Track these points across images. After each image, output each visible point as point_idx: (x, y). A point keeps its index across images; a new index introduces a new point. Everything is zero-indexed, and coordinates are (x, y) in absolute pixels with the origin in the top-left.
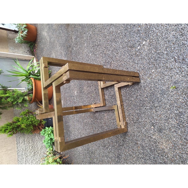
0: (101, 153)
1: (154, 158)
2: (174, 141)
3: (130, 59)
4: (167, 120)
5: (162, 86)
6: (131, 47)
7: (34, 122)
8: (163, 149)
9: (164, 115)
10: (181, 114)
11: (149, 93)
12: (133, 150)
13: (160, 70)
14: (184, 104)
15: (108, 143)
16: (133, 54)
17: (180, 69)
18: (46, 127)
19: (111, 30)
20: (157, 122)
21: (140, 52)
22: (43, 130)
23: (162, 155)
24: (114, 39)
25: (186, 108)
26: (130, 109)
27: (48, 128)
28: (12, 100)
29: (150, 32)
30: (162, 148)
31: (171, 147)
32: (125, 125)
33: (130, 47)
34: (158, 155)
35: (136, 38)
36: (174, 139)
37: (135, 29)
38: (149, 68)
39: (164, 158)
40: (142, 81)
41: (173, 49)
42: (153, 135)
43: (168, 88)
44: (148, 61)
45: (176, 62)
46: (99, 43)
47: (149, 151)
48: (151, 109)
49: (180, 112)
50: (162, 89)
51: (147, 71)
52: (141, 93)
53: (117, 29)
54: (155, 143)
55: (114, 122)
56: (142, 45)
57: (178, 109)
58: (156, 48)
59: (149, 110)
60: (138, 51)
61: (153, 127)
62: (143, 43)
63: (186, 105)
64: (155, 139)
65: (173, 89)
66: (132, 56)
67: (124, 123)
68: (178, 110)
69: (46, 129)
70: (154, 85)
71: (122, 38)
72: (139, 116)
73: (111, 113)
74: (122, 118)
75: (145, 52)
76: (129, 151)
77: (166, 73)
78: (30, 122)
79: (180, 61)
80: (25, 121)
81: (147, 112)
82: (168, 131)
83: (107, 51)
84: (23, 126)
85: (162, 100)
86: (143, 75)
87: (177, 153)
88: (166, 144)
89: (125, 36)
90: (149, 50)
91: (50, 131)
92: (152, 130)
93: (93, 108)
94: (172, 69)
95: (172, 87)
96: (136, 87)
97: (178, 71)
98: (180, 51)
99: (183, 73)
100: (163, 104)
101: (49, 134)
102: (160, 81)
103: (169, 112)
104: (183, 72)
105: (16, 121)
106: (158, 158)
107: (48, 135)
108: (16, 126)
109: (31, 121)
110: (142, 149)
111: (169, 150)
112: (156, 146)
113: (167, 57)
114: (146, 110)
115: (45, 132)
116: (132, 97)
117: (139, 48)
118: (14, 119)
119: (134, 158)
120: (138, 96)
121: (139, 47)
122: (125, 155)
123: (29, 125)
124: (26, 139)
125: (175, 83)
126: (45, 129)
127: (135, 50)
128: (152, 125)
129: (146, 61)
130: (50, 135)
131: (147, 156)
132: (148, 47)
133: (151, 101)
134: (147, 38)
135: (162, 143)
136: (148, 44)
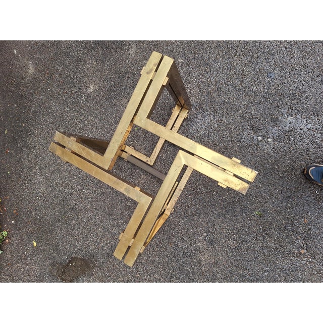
2: (218, 259)
3: (239, 140)
4: (227, 237)
5: (249, 203)
9: (228, 231)
11: (230, 199)
14: (255, 234)
20: (214, 233)
21: (257, 146)
23: (194, 265)
26: (191, 198)
30: (200, 259)
31: (211, 263)
32: (172, 212)
34: (190, 263)
35: (266, 124)
36: (220, 258)
37: (275, 113)
39: (196, 268)
42: (200, 242)
43: (254, 210)
45: (281, 193)
46: (211, 60)
47: (181, 254)
48: (219, 216)
50: (247, 206)
53: (255, 81)
56: (265, 139)
57: (246, 234)
58: (276, 161)
59: (215, 216)
61: (205, 234)
62: (269, 140)
64: (199, 247)
65: (257, 214)
66: (243, 139)
71: (252, 103)
72: (197, 213)
73: (155, 182)
75: (263, 152)
77: (264, 194)
79: (285, 195)
81: (211, 216)
82: (220, 248)
83: (215, 92)
85: (237, 216)
87: (213, 270)
90: (268, 154)
92: (203, 236)
93: (126, 152)
94: (272, 196)
95: (258, 212)
102: (251, 197)
103: (235, 231)
106: (188, 265)
110: (173, 248)
111: (207, 264)
112: (195, 254)
114: (211, 213)
116: (205, 186)
117: (260, 138)
119: (155, 251)
120: (214, 191)
125: (264, 211)
127: (253, 138)
128: (207, 232)
131: (175, 257)
132: (270, 151)
133: (226, 208)
134: (277, 139)
135: (205, 254)
136: (272, 146)
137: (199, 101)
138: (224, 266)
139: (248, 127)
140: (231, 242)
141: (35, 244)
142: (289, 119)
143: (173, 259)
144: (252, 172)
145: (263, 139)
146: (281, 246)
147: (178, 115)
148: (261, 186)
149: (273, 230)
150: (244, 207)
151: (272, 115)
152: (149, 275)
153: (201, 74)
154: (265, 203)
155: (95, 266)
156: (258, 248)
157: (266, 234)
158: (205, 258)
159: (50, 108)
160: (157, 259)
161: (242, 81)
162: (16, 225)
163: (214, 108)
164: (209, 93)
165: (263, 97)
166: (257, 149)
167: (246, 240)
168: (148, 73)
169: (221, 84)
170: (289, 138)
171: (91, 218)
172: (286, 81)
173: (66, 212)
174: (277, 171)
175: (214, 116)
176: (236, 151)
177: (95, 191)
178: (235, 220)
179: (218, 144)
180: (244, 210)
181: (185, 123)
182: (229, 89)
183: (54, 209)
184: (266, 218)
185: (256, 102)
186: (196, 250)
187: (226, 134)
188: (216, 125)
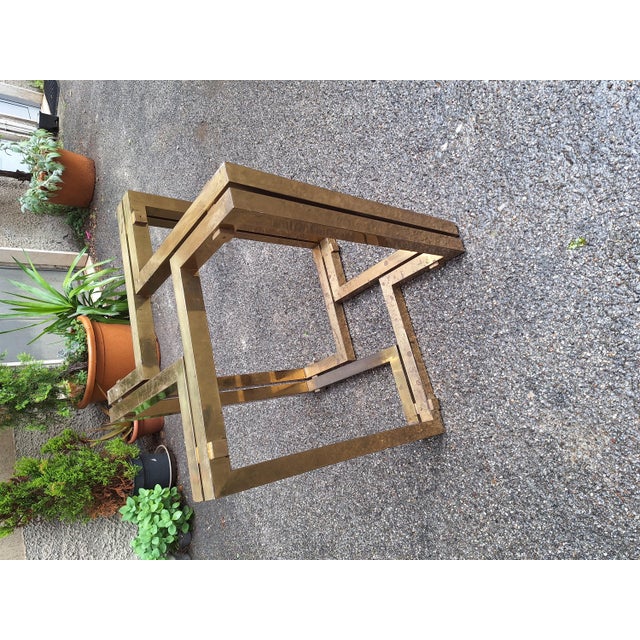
0: (357, 539)
1: (555, 506)
2: (613, 424)
3: (420, 187)
4: (576, 356)
5: (538, 249)
6: (420, 150)
7: (94, 472)
8: (581, 463)
9: (563, 342)
10: (619, 325)
11: (501, 280)
12: (474, 495)
13: (525, 198)
14: (624, 287)
15: (379, 494)
16: (430, 169)
17: (587, 180)
18: (141, 490)
19: (348, 112)
20: (544, 373)
21: (452, 160)
22: (130, 501)
23: (581, 489)
24: (360, 138)
25: (631, 299)
26: (443, 352)
27: (147, 492)
28: (13, 396)
29: (475, 92)
30: (576, 462)
31: (608, 450)
32: (432, 408)
33: (416, 152)
34: (569, 492)
35: (432, 121)
36: (614, 417)
37: (426, 94)
38: (488, 201)
39: (592, 494)
40: (471, 249)
41: (553, 125)
42: (538, 421)
43: (562, 248)
44: (481, 181)
45: (572, 163)
46: (310, 161)
47: (531, 483)
48: (515, 332)
49: (614, 319)
50: (543, 257)
51: (481, 212)
52: (473, 287)
53: (366, 107)
54: (550, 447)
55: (392, 412)
56: (453, 137)
57: (606, 309)
58: (501, 136)
59: (511, 339)
60: (443, 158)
61: (531, 394)
62: (458, 130)
63: (629, 292)
64: (546, 435)
65: (577, 249)
66: (425, 178)
67: (430, 401)
68: (606, 312)
69: (141, 496)
70: (514, 249)
71: (387, 129)
72: (477, 368)
73: (377, 383)
74: (420, 387)
75: (468, 153)
76: (460, 505)
77: (545, 204)
78: (82, 474)
79: (583, 155)
80: (61, 469)
81: (504, 347)
82: (588, 393)
83: (340, 181)
84: (53, 490)
85: (547, 295)
86: (470, 229)
87: (631, 464)
88: (588, 443)
89: (395, 121)
90: (478, 146)
91: (157, 503)
92: (531, 403)
93: (310, 378)
94: (562, 186)
95: (573, 242)
96: (454, 271)
97: (583, 190)
98: (577, 127)
99: (602, 190)
100: (554, 306)
101: (153, 514)
102: (530, 234)
103: (577, 328)
104: (600, 186)
105: (24, 474)
106: (570, 500)
107: (149, 517)
108: (25, 494)
109: (85, 471)
110: (506, 484)
111: (604, 460)
112: (555, 459)
113: (540, 154)
114: (498, 340)
115: (137, 509)
116: (443, 308)
117: (444, 147)
118: (20, 468)
119: (483, 525)
120: (463, 300)
121: (446, 144)
122: (447, 522)
123: (77, 486)
124: (65, 545)
125: (581, 228)
126: (138, 495)
127: (435, 158)
128: (530, 388)
129: (475, 180)
130: (157, 517)
131: (529, 505)
132: (475, 139)
133: (512, 304)
134: (466, 113)
135: (574, 441)
136: (471, 130)
139: (415, 157)
140: (597, 358)
143: (527, 513)
145: (449, 141)
150: (540, 264)
151: (424, 103)
154: (565, 212)
158: (584, 448)
161: (355, 128)
165: (393, 104)
166: (455, 163)
167: (620, 321)
171: (351, 545)
174: (520, 145)
176: (432, 205)
178: (550, 306)
184: (601, 235)
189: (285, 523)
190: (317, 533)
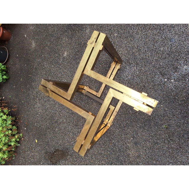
1: (119, 155)
2: (140, 154)
3: (153, 81)
4: (145, 141)
5: (159, 120)
6: (161, 74)
9: (146, 137)
14: (163, 139)
16: (158, 80)
17: (178, 119)
19: (156, 38)
20: (138, 138)
23: (125, 157)
26: (123, 117)
30: (129, 153)
31: (135, 156)
35: (170, 71)
37: (176, 64)
38: (161, 102)
42: (129, 143)
43: (162, 124)
47: (118, 150)
59: (138, 128)
61: (132, 139)
62: (172, 81)
64: (128, 146)
65: (164, 127)
67: (112, 123)
68: (157, 140)
70: (155, 115)
71: (160, 58)
72: (127, 126)
75: (168, 88)
77: (169, 115)
81: (135, 128)
82: (141, 147)
85: (152, 128)
93: (85, 90)
94: (174, 116)
102: (161, 116)
103: (150, 137)
104: (179, 123)
106: (122, 157)
110: (113, 146)
112: (126, 150)
117: (166, 80)
119: (102, 148)
125: (169, 125)
127: (162, 79)
131: (114, 152)
132: (172, 87)
133: (145, 123)
134: (177, 80)
135: (132, 150)
136: (174, 85)
137: (127, 58)
138: (143, 158)
139: (158, 73)
140: (148, 144)
141: (37, 141)
142: (185, 67)
143: (112, 153)
144: (154, 101)
145: (168, 80)
146: (180, 148)
147: (114, 67)
148: (167, 109)
149: (175, 137)
150: (156, 123)
151: (173, 65)
152: (99, 161)
153: (128, 42)
154: (170, 120)
155: (68, 155)
156: (165, 148)
157: (171, 140)
158: (132, 153)
159: (44, 66)
160: (103, 152)
161: (154, 45)
162: (27, 130)
163: (136, 62)
164: (133, 53)
165: (168, 54)
166: (164, 87)
167: (157, 143)
168: (91, 44)
169: (141, 47)
170: (185, 79)
171: (66, 127)
172: (182, 43)
173: (53, 124)
174: (178, 100)
175: (137, 67)
176: (151, 88)
177: (68, 112)
178: (150, 130)
179: (139, 84)
180: (156, 124)
181: (119, 72)
182: (145, 50)
183: (46, 122)
184: (170, 130)
185: (163, 57)
186: (127, 148)
187: (144, 78)
188: (138, 73)
189: (47, 108)
190: (57, 118)
